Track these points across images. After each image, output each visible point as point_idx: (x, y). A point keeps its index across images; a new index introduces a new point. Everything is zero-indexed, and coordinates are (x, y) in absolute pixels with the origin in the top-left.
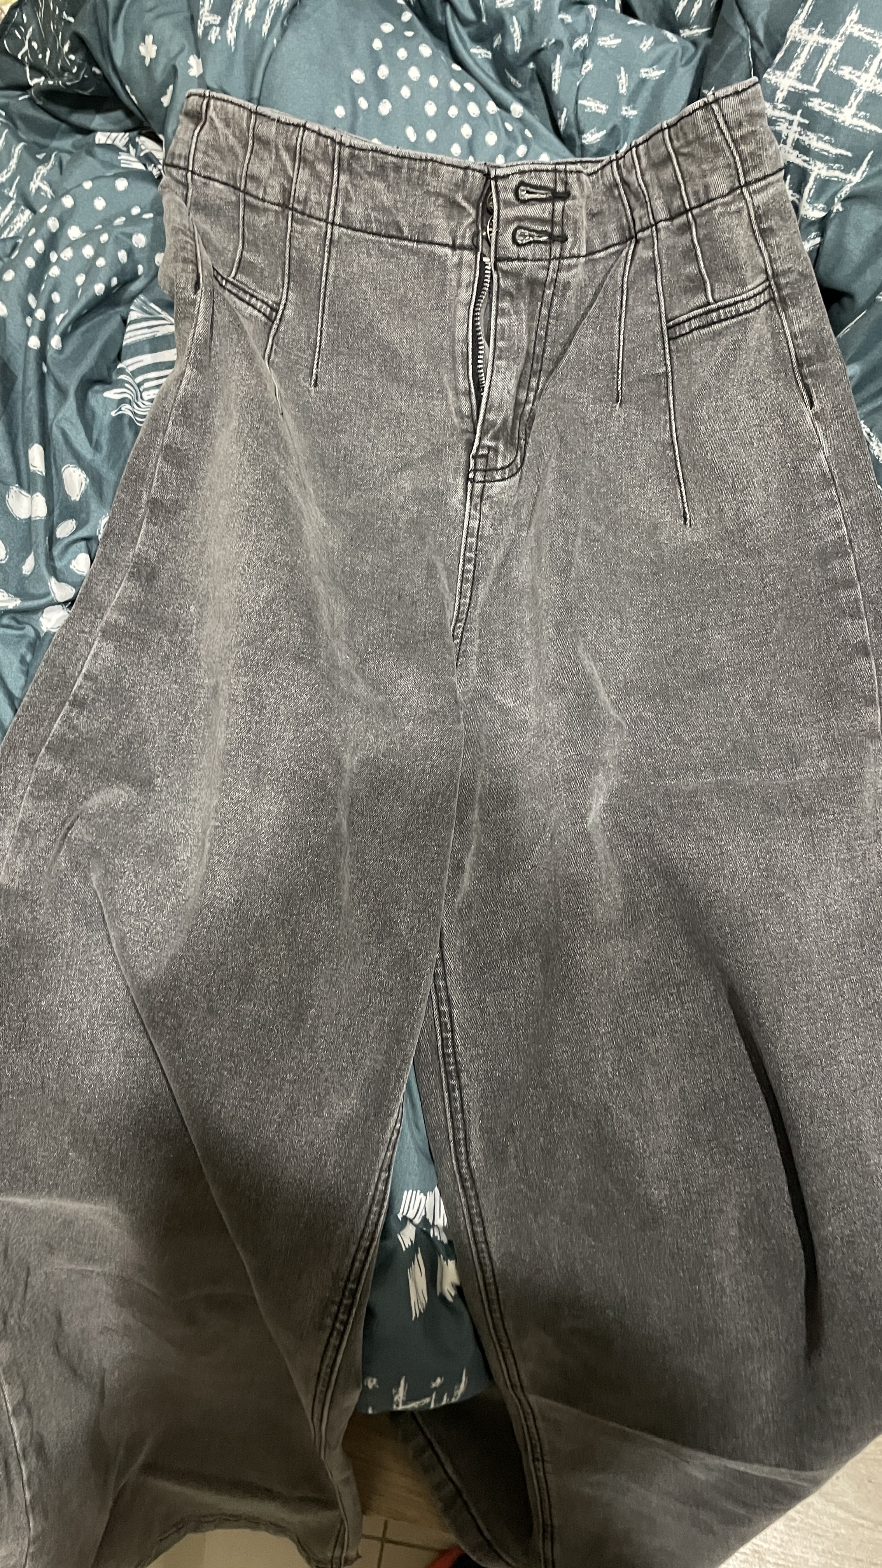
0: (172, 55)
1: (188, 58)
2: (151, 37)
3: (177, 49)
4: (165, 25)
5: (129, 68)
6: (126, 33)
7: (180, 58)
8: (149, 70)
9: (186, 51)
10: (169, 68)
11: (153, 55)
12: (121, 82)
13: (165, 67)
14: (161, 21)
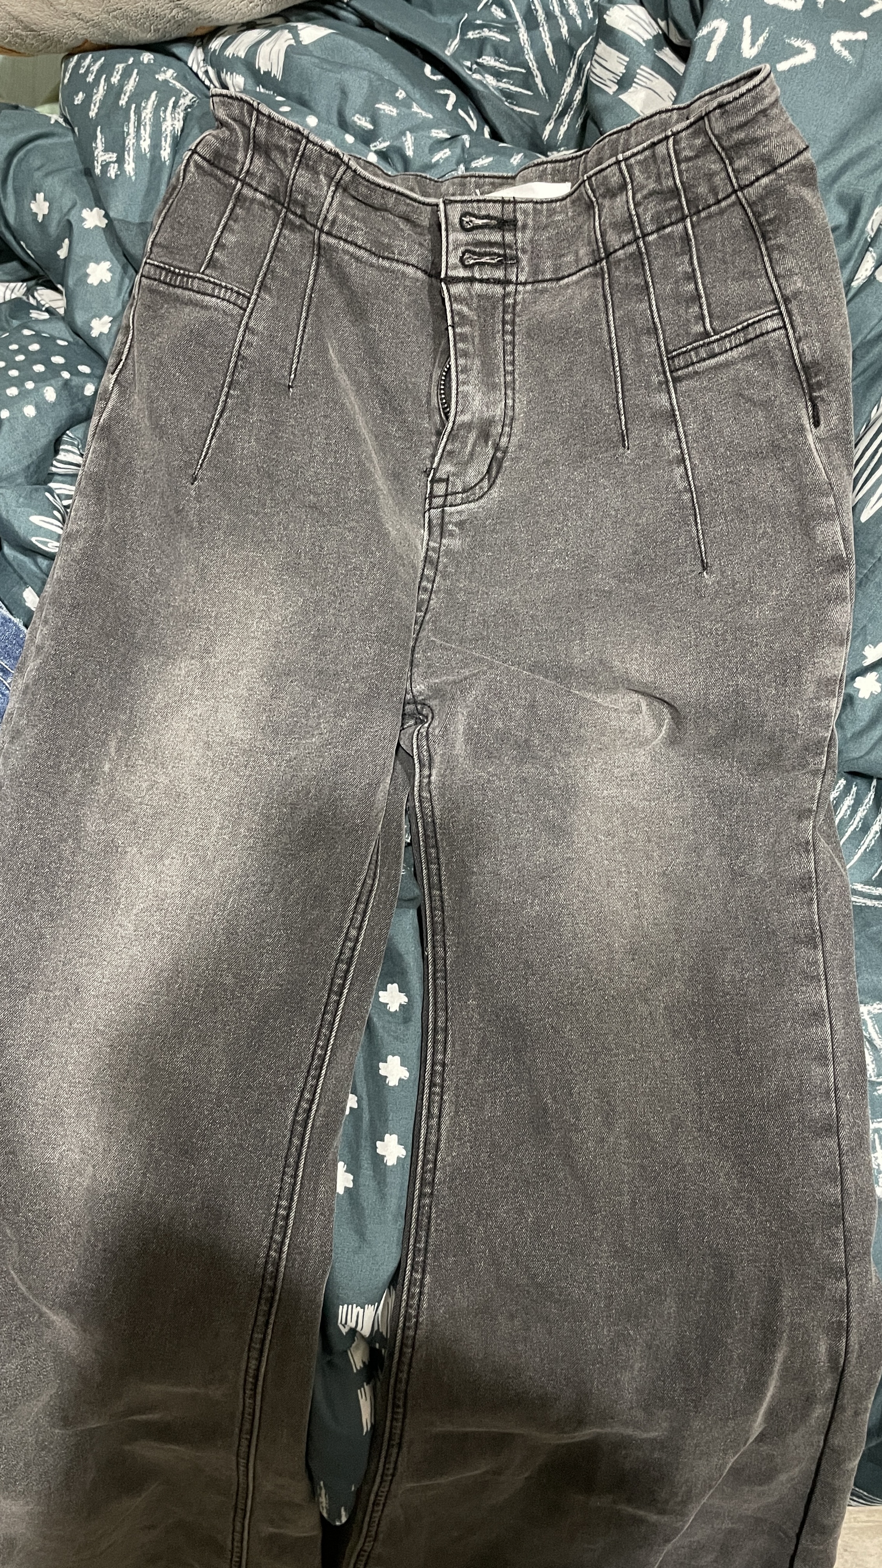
0: (65, 210)
1: (80, 212)
2: (42, 194)
3: (70, 204)
4: (55, 183)
5: (23, 225)
6: (16, 192)
7: (73, 212)
8: (43, 226)
9: (78, 206)
10: (63, 223)
11: (46, 212)
12: (15, 238)
13: (59, 222)
14: (49, 180)
